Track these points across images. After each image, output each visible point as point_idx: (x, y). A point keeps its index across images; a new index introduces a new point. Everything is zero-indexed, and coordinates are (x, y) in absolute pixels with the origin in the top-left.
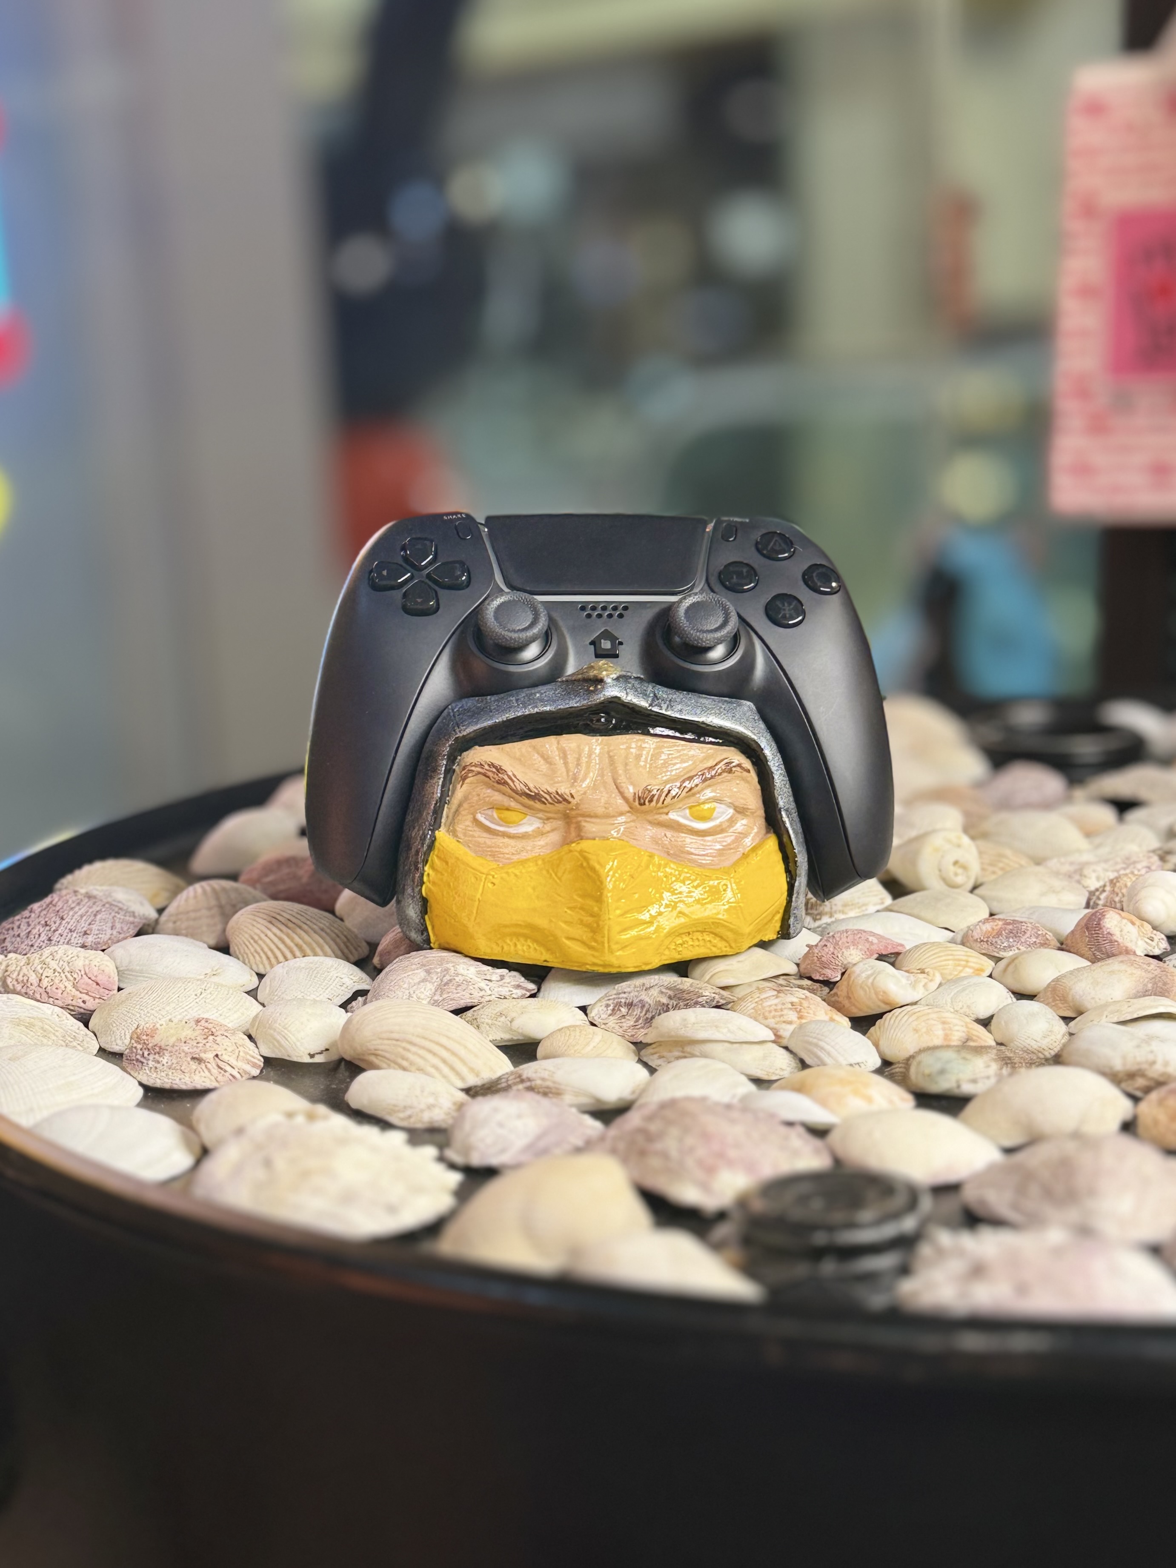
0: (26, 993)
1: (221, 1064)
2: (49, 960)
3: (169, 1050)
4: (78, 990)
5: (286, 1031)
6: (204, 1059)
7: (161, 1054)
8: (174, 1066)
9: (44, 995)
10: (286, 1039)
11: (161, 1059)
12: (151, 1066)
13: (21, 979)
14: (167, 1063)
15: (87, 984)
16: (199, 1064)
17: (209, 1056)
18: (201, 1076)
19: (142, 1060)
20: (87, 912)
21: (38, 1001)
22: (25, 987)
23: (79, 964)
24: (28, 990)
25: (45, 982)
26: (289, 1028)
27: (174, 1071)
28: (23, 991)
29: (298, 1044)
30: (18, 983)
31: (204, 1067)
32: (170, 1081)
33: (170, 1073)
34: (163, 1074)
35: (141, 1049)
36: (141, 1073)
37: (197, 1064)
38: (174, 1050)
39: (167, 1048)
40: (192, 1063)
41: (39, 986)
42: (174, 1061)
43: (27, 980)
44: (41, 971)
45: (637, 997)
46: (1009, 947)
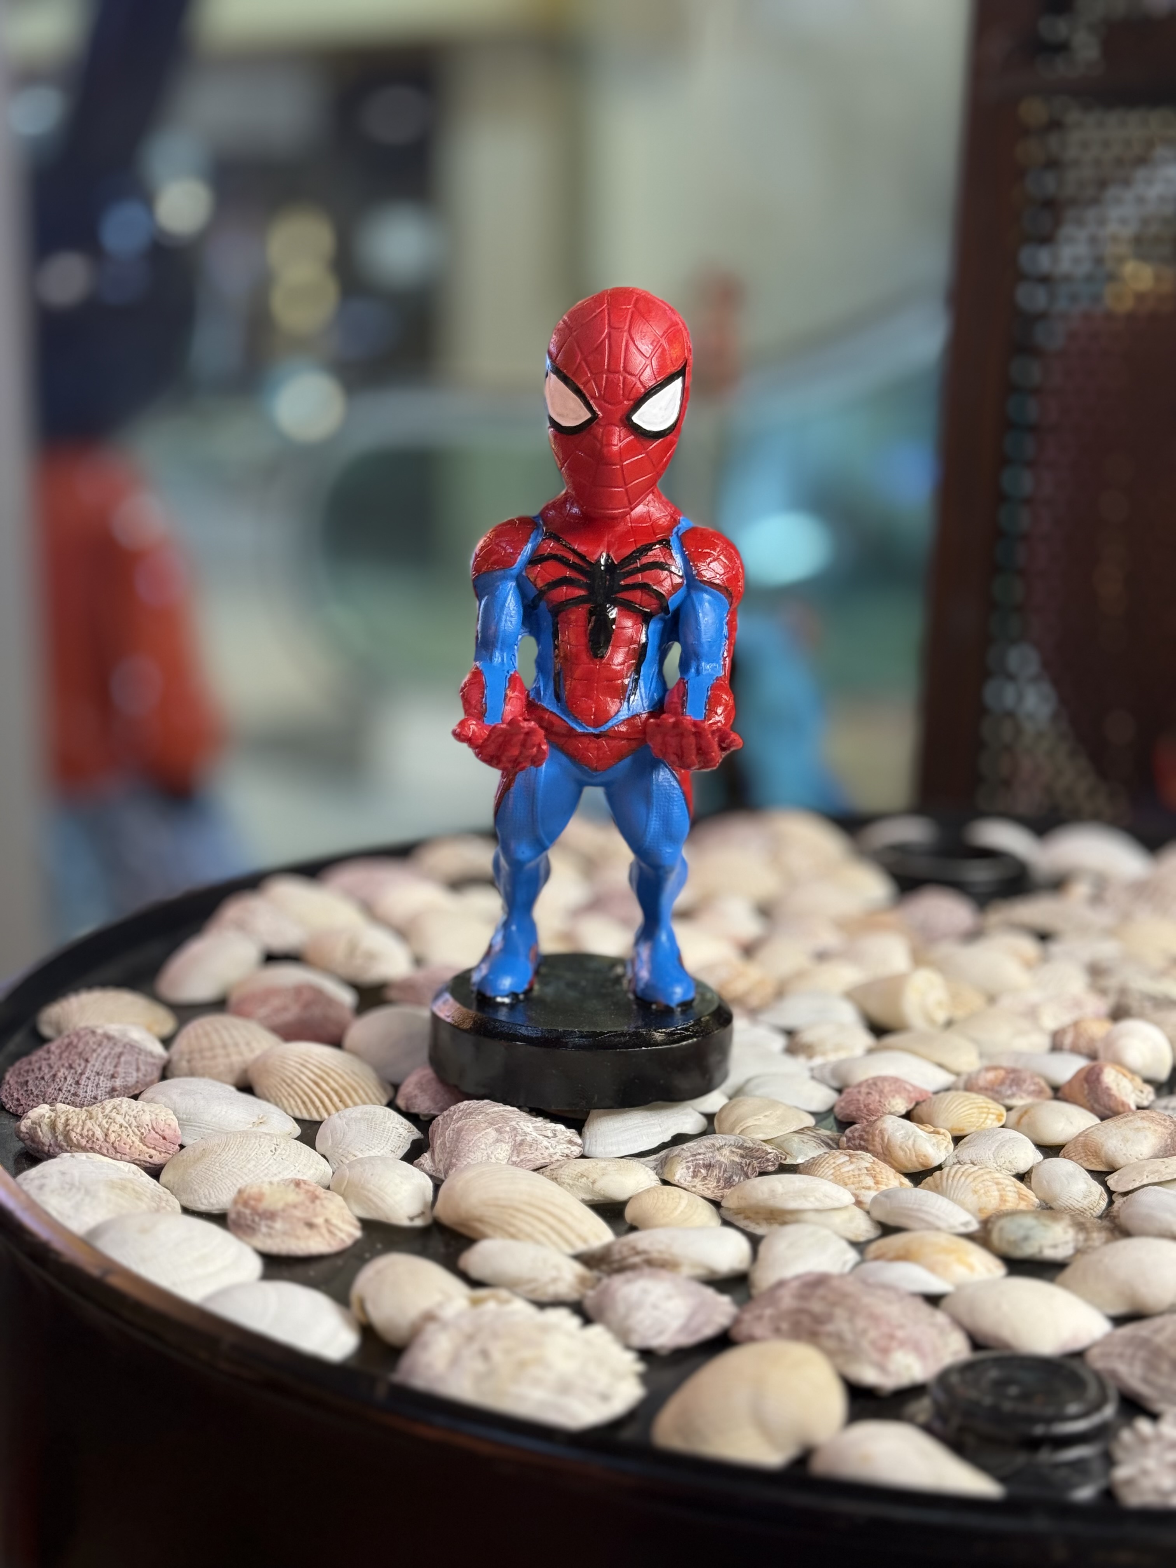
0: (91, 1148)
1: (332, 1229)
2: (114, 1114)
3: (281, 1215)
4: (145, 1145)
5: (381, 1193)
6: (316, 1223)
7: (273, 1219)
8: (288, 1231)
9: (112, 1150)
10: (385, 1203)
11: (274, 1224)
12: (264, 1231)
13: (86, 1133)
14: (281, 1228)
15: (155, 1139)
16: (312, 1229)
17: (319, 1221)
18: (315, 1242)
19: (253, 1225)
20: (110, 1054)
21: (105, 1155)
22: (90, 1142)
23: (146, 1118)
24: (94, 1145)
25: (112, 1137)
26: (385, 1190)
27: (289, 1237)
28: (89, 1146)
29: (398, 1204)
30: (83, 1138)
31: (317, 1232)
32: (286, 1247)
33: (286, 1240)
34: (279, 1240)
35: (250, 1214)
36: (255, 1239)
37: (307, 1228)
38: (285, 1215)
39: (278, 1214)
41: (106, 1140)
42: (288, 1227)
43: (93, 1135)
44: (107, 1126)
45: (713, 1157)
46: (1013, 1096)
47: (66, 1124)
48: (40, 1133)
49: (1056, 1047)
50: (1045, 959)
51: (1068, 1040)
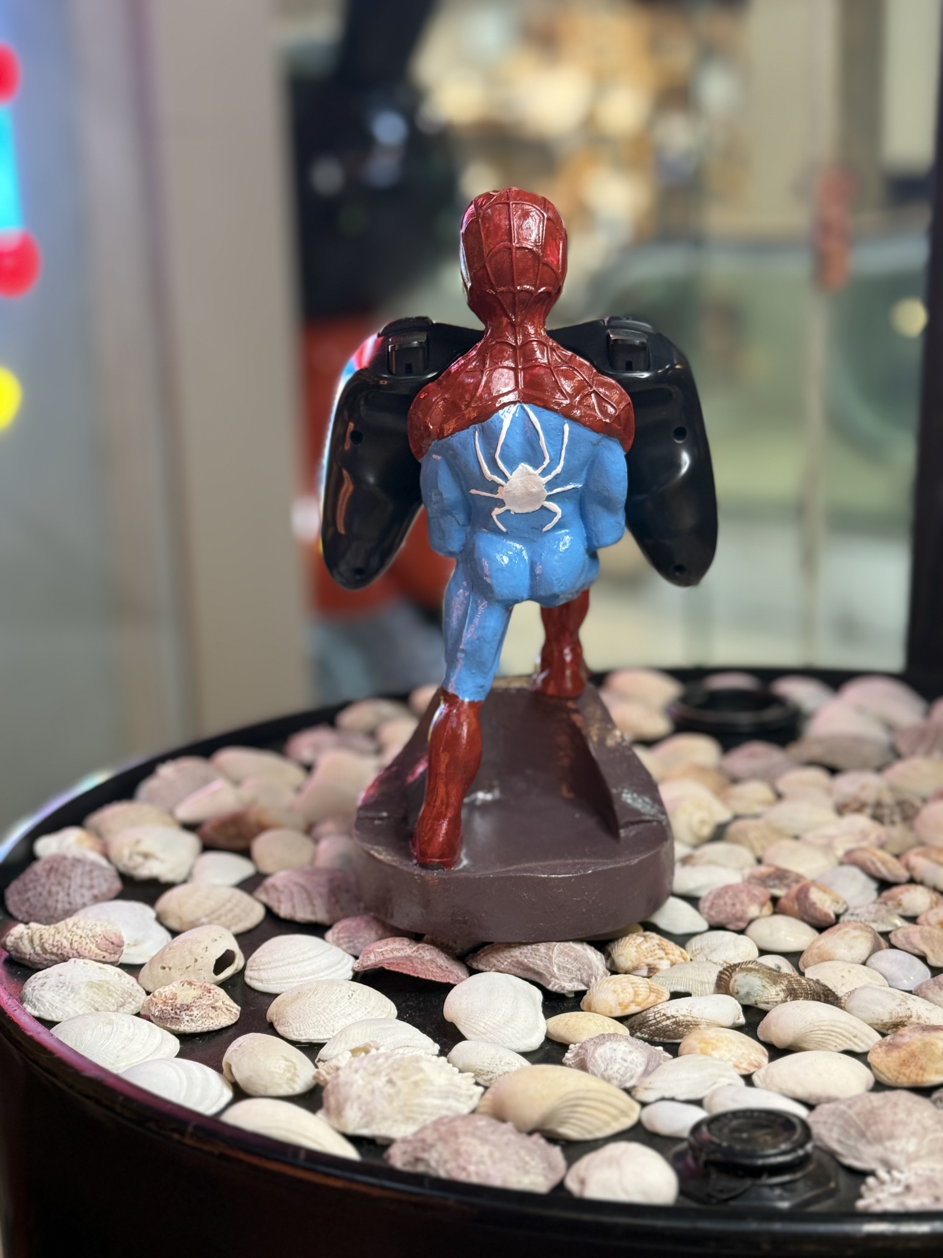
2: (74, 929)
9: (76, 955)
13: (56, 944)
15: (106, 944)
22: (59, 950)
23: (99, 930)
24: (63, 952)
25: (75, 945)
30: (54, 947)
43: (62, 945)
44: (71, 937)
47: (41, 938)
48: (22, 946)
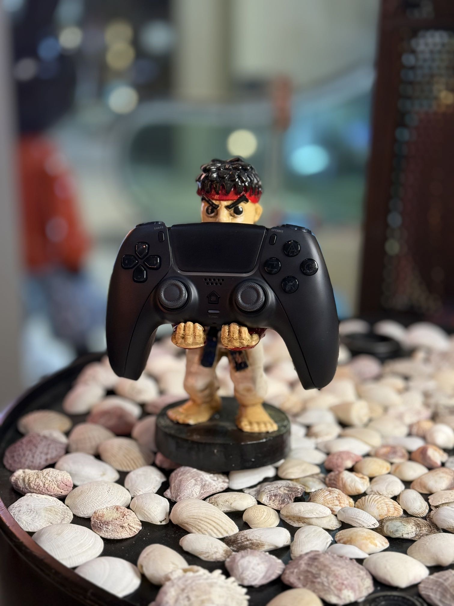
0: (39, 490)
1: (131, 528)
2: (47, 476)
3: (111, 523)
4: (59, 488)
5: (150, 511)
6: (124, 526)
7: (108, 525)
8: (114, 530)
9: (46, 491)
10: (150, 515)
11: (108, 527)
12: (105, 530)
13: (37, 484)
14: (111, 529)
15: (63, 486)
16: (123, 528)
17: (126, 525)
18: (124, 533)
19: (100, 527)
20: (46, 444)
21: (45, 493)
22: (38, 487)
23: (59, 478)
24: (40, 488)
25: (46, 486)
26: (151, 510)
27: (114, 532)
29: (155, 517)
30: (35, 486)
31: (125, 530)
32: (113, 536)
33: (113, 533)
34: (110, 533)
35: (99, 523)
36: (101, 533)
37: (121, 528)
38: (113, 523)
39: (110, 522)
40: (120, 528)
41: (44, 487)
42: (114, 528)
43: (39, 485)
44: (44, 481)
45: (277, 492)
46: (393, 458)
47: (29, 480)
48: (19, 483)
49: (410, 435)
50: (407, 389)
51: (415, 430)
